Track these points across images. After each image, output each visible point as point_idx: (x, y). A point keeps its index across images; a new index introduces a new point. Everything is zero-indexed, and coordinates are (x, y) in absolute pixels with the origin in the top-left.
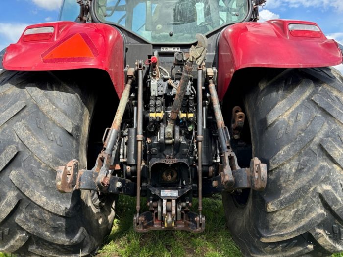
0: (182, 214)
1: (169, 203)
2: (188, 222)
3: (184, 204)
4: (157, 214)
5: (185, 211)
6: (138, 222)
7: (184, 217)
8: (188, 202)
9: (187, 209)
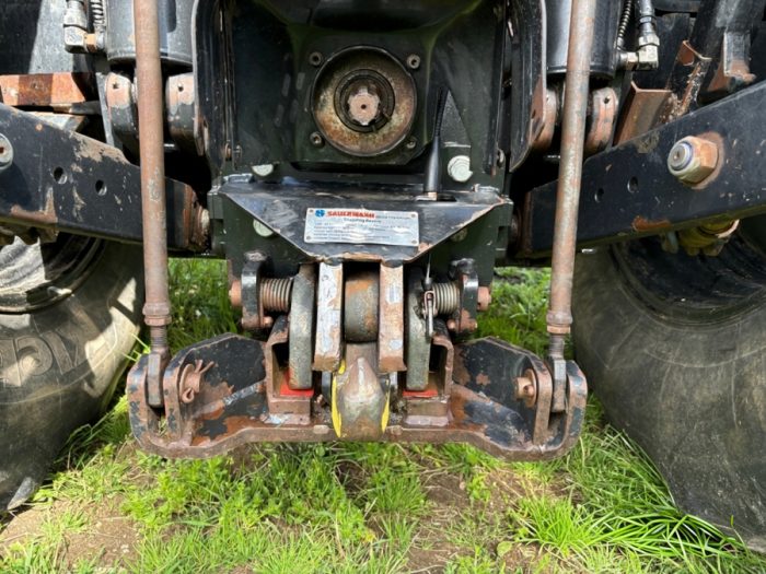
0: (437, 354)
1: (361, 289)
2: (470, 395)
3: (449, 296)
4: (282, 352)
5: (452, 335)
6: (156, 401)
7: (449, 369)
8: (470, 284)
9: (467, 321)
